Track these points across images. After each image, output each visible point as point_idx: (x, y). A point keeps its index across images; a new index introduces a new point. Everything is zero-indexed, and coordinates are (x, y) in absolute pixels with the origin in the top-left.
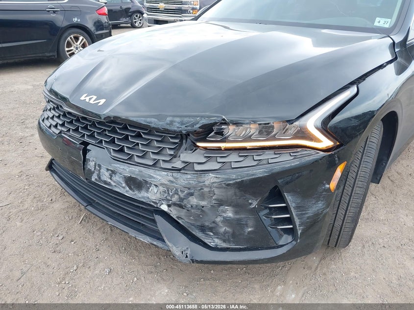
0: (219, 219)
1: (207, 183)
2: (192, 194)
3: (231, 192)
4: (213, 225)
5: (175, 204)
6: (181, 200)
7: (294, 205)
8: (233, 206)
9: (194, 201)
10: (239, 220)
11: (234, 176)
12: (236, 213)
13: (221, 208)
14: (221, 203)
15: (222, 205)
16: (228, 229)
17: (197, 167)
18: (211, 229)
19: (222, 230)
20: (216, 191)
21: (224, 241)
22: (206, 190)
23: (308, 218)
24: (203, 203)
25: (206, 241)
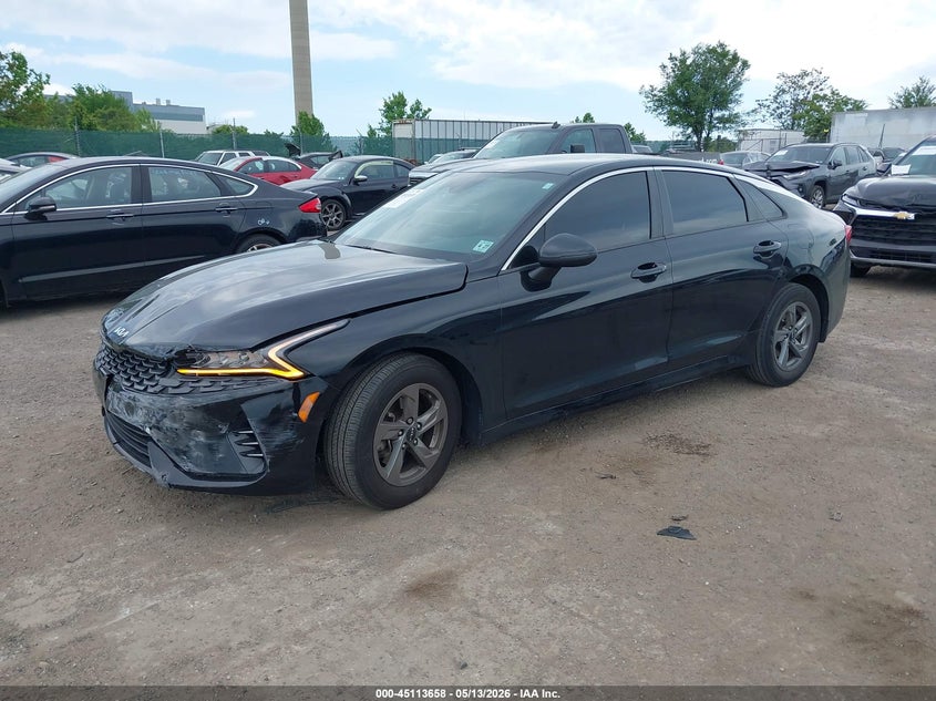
0: (192, 443)
1: (177, 405)
2: (165, 416)
3: (199, 416)
4: (187, 449)
5: (154, 426)
6: (158, 422)
7: (258, 431)
8: (205, 431)
9: (167, 423)
10: (210, 445)
11: (202, 401)
12: (207, 438)
13: (193, 432)
14: (192, 426)
15: (192, 429)
16: (200, 454)
17: (171, 391)
18: (185, 453)
19: (195, 454)
20: (186, 413)
21: (197, 466)
22: (177, 412)
23: (276, 446)
24: (176, 426)
25: (181, 465)
